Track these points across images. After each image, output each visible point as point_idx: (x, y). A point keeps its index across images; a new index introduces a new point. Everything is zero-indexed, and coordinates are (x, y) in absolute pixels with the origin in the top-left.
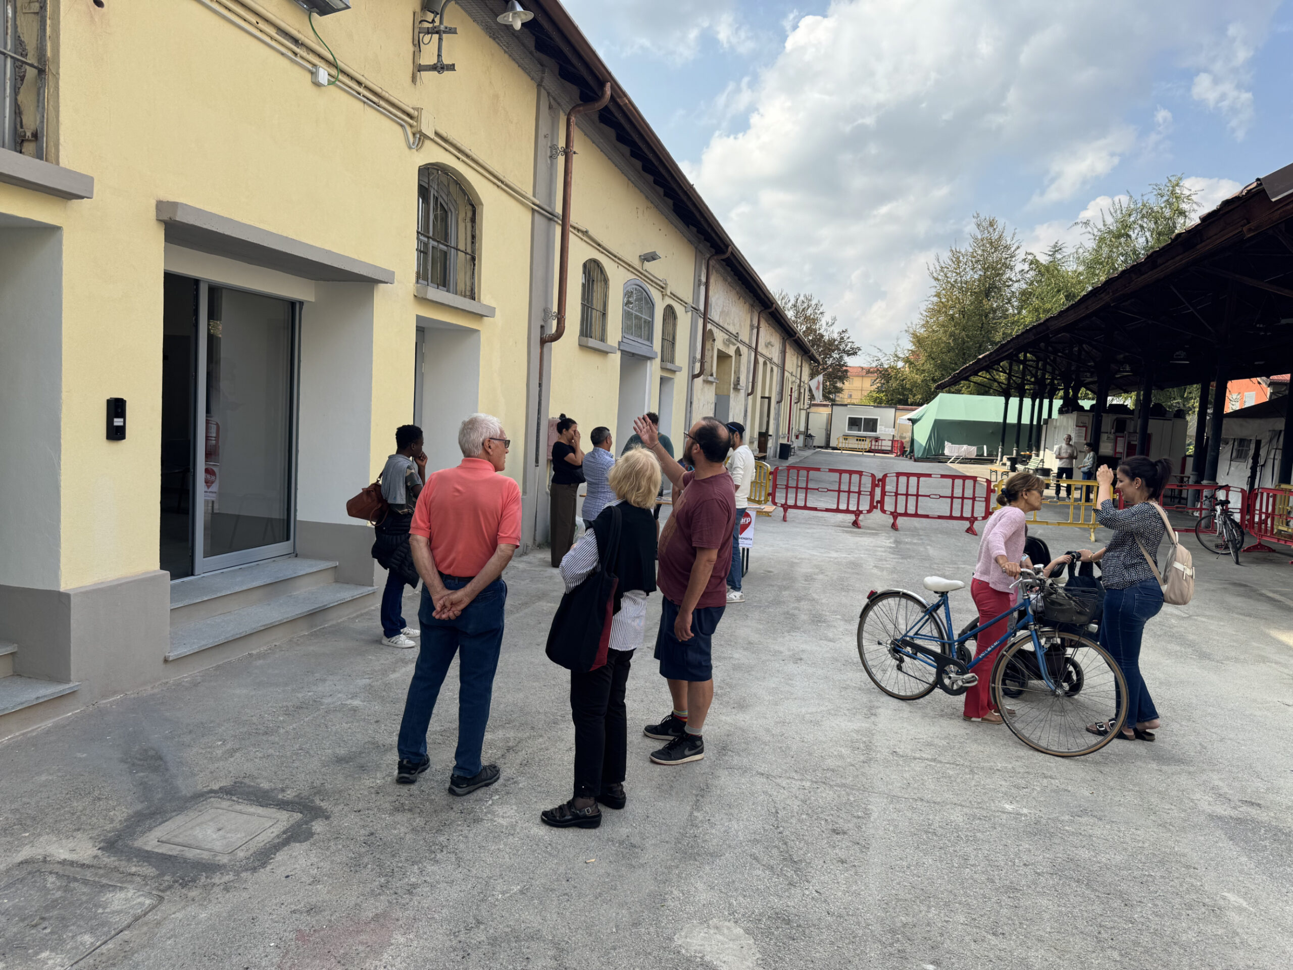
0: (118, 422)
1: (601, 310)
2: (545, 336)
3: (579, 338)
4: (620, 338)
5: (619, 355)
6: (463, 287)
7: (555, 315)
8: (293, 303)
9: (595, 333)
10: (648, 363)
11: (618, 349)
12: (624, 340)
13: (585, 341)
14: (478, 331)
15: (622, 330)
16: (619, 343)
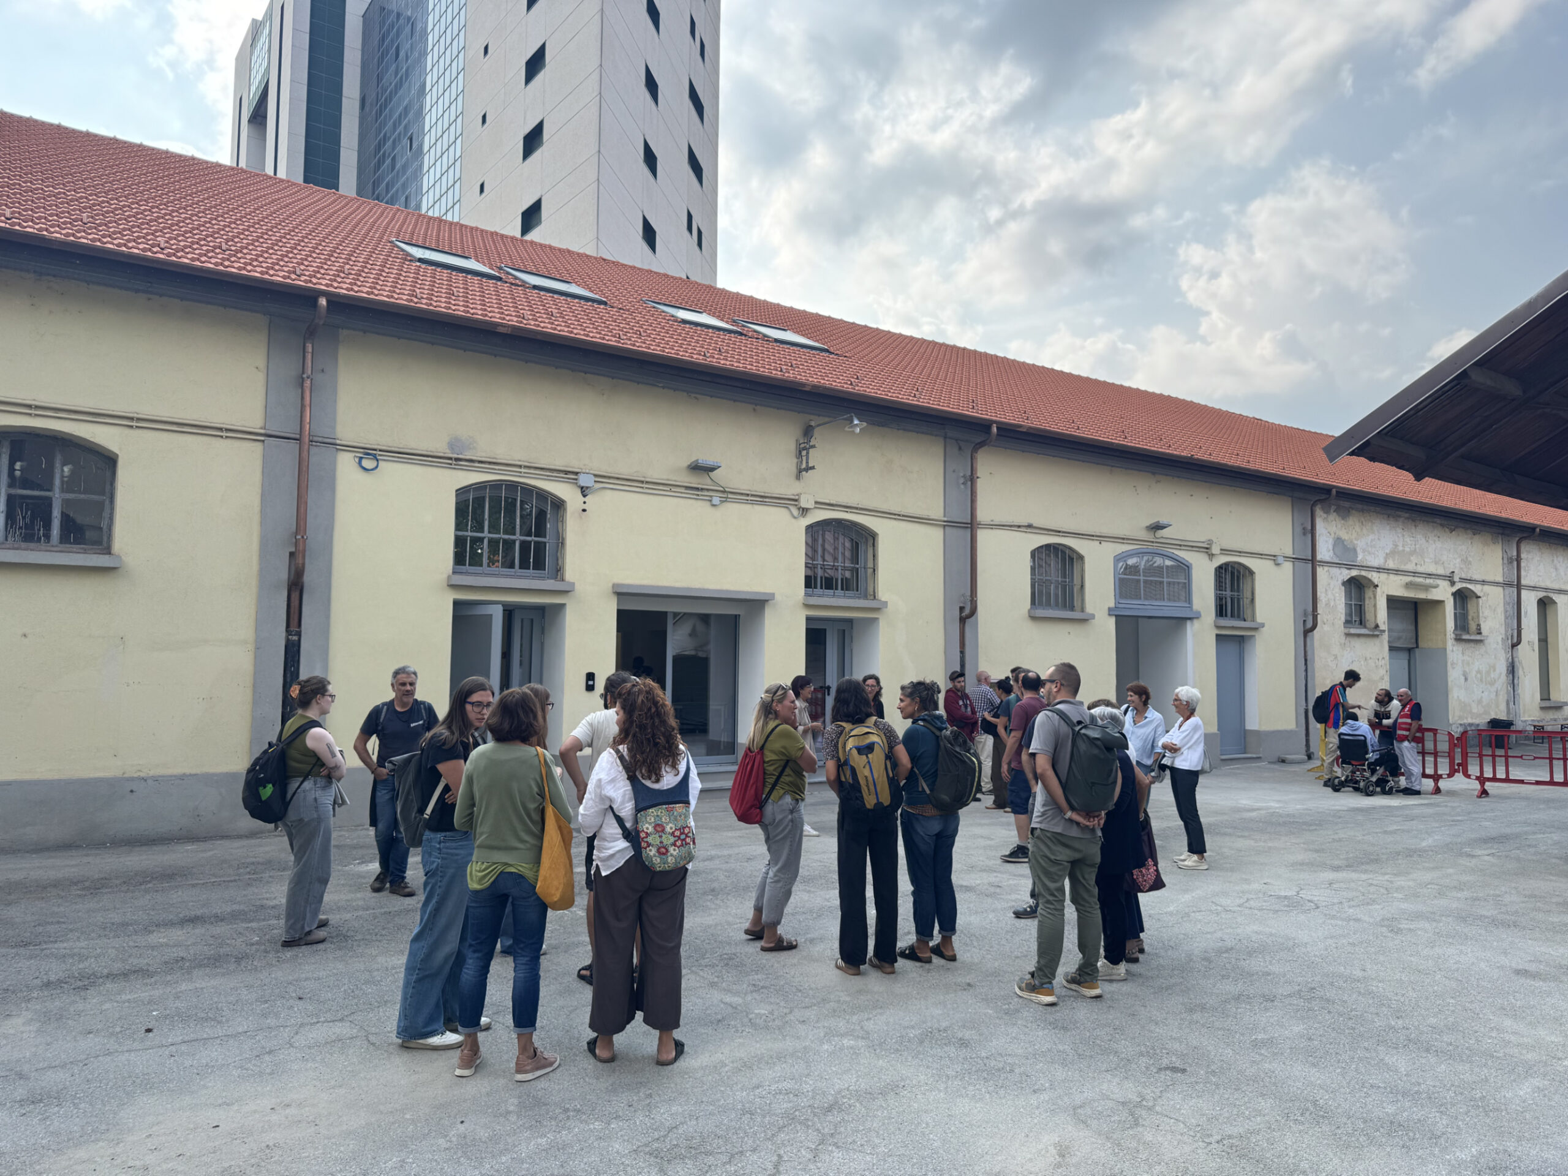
0: (591, 683)
1: (1080, 583)
2: (963, 614)
3: (1029, 611)
4: (1112, 605)
5: (1113, 620)
6: (870, 590)
7: (969, 598)
8: (736, 616)
9: (1077, 603)
10: (1189, 623)
11: (1109, 615)
12: (1120, 606)
13: (1040, 612)
14: (877, 619)
15: (1117, 596)
16: (1110, 609)
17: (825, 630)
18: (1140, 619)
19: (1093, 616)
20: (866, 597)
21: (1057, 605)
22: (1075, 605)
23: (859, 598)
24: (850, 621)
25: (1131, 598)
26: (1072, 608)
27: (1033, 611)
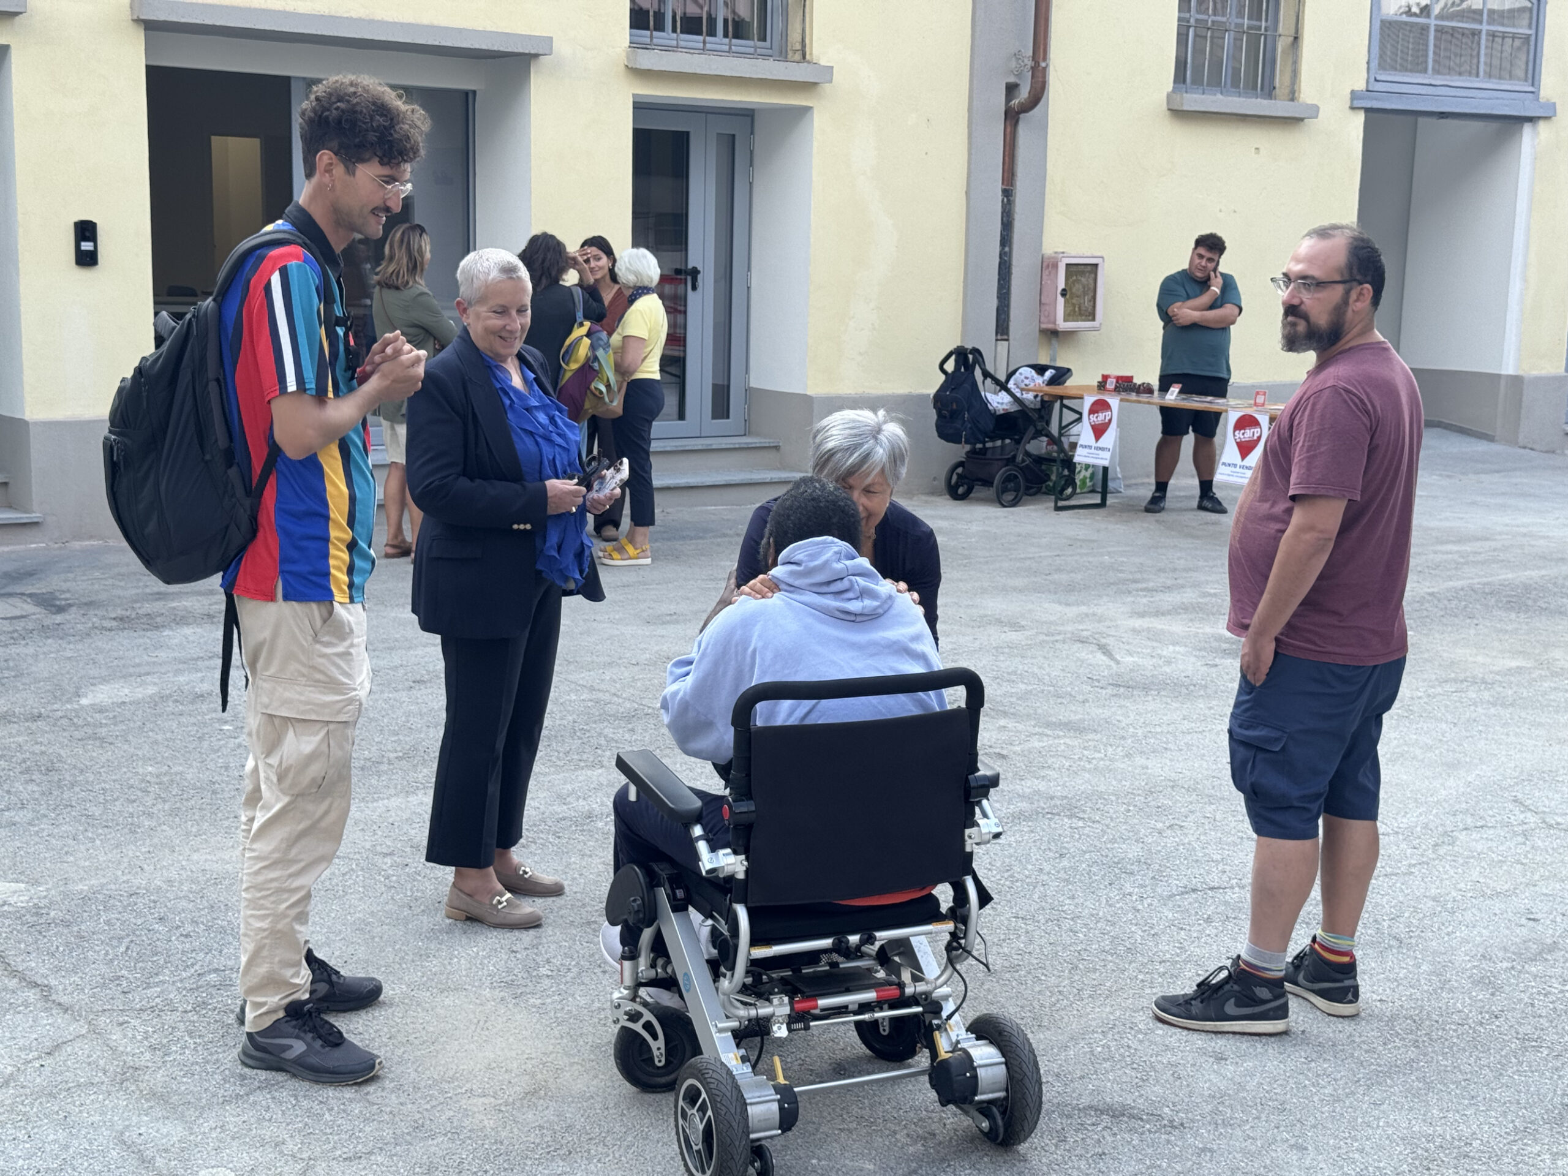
0: (87, 246)
1: (1292, 32)
2: (1015, 102)
3: (1169, 96)
4: (1361, 85)
5: (1360, 118)
6: (795, 36)
7: (1030, 63)
8: (466, 93)
9: (1281, 79)
10: (1527, 128)
11: (1352, 108)
12: (1379, 87)
13: (1195, 100)
14: (808, 109)
15: (1374, 64)
16: (1354, 95)
17: (688, 133)
18: (1421, 120)
19: (1314, 111)
20: (782, 55)
21: (1235, 84)
22: (1277, 84)
23: (766, 56)
24: (747, 115)
25: (1405, 69)
26: (1269, 92)
27: (1177, 97)
